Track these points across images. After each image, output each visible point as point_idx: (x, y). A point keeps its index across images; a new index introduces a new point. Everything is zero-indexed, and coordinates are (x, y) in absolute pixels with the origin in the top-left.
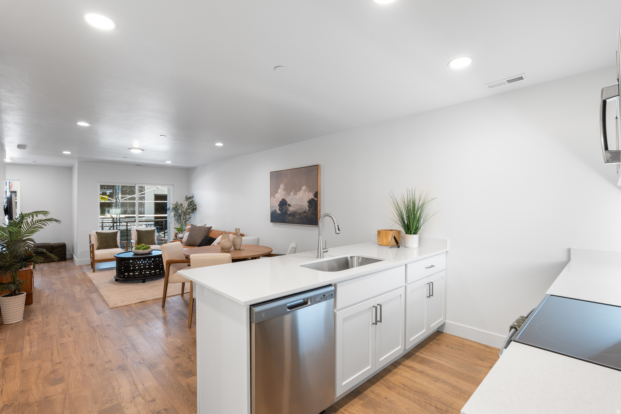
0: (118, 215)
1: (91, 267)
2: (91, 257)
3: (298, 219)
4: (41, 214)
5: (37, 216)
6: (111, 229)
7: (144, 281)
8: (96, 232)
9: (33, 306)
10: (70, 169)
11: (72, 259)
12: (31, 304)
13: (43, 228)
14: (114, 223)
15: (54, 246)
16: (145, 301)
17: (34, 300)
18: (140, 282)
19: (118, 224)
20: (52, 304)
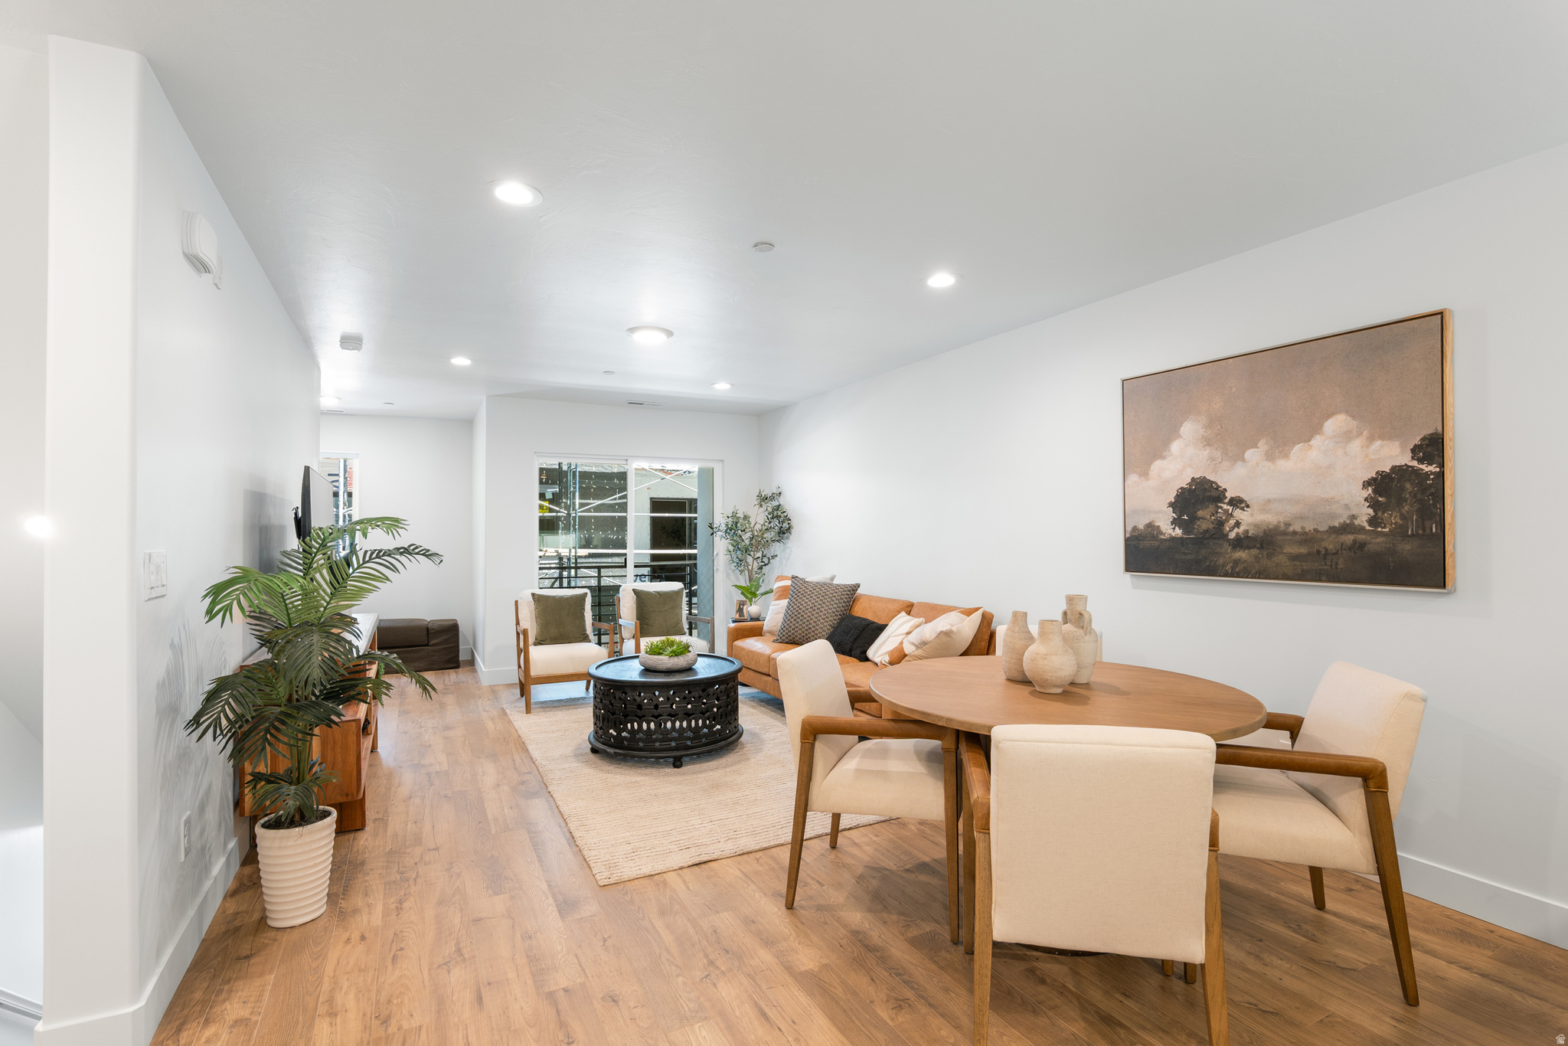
0: (573, 550)
1: (518, 691)
2: (519, 667)
3: (1294, 558)
4: (378, 526)
5: (365, 535)
6: (555, 586)
7: (677, 763)
8: (533, 595)
9: (365, 840)
10: (468, 423)
11: (472, 662)
12: (359, 830)
13: (388, 579)
14: (562, 568)
15: (433, 629)
16: (709, 858)
17: (370, 815)
18: (667, 765)
19: (573, 572)
20: (418, 840)
